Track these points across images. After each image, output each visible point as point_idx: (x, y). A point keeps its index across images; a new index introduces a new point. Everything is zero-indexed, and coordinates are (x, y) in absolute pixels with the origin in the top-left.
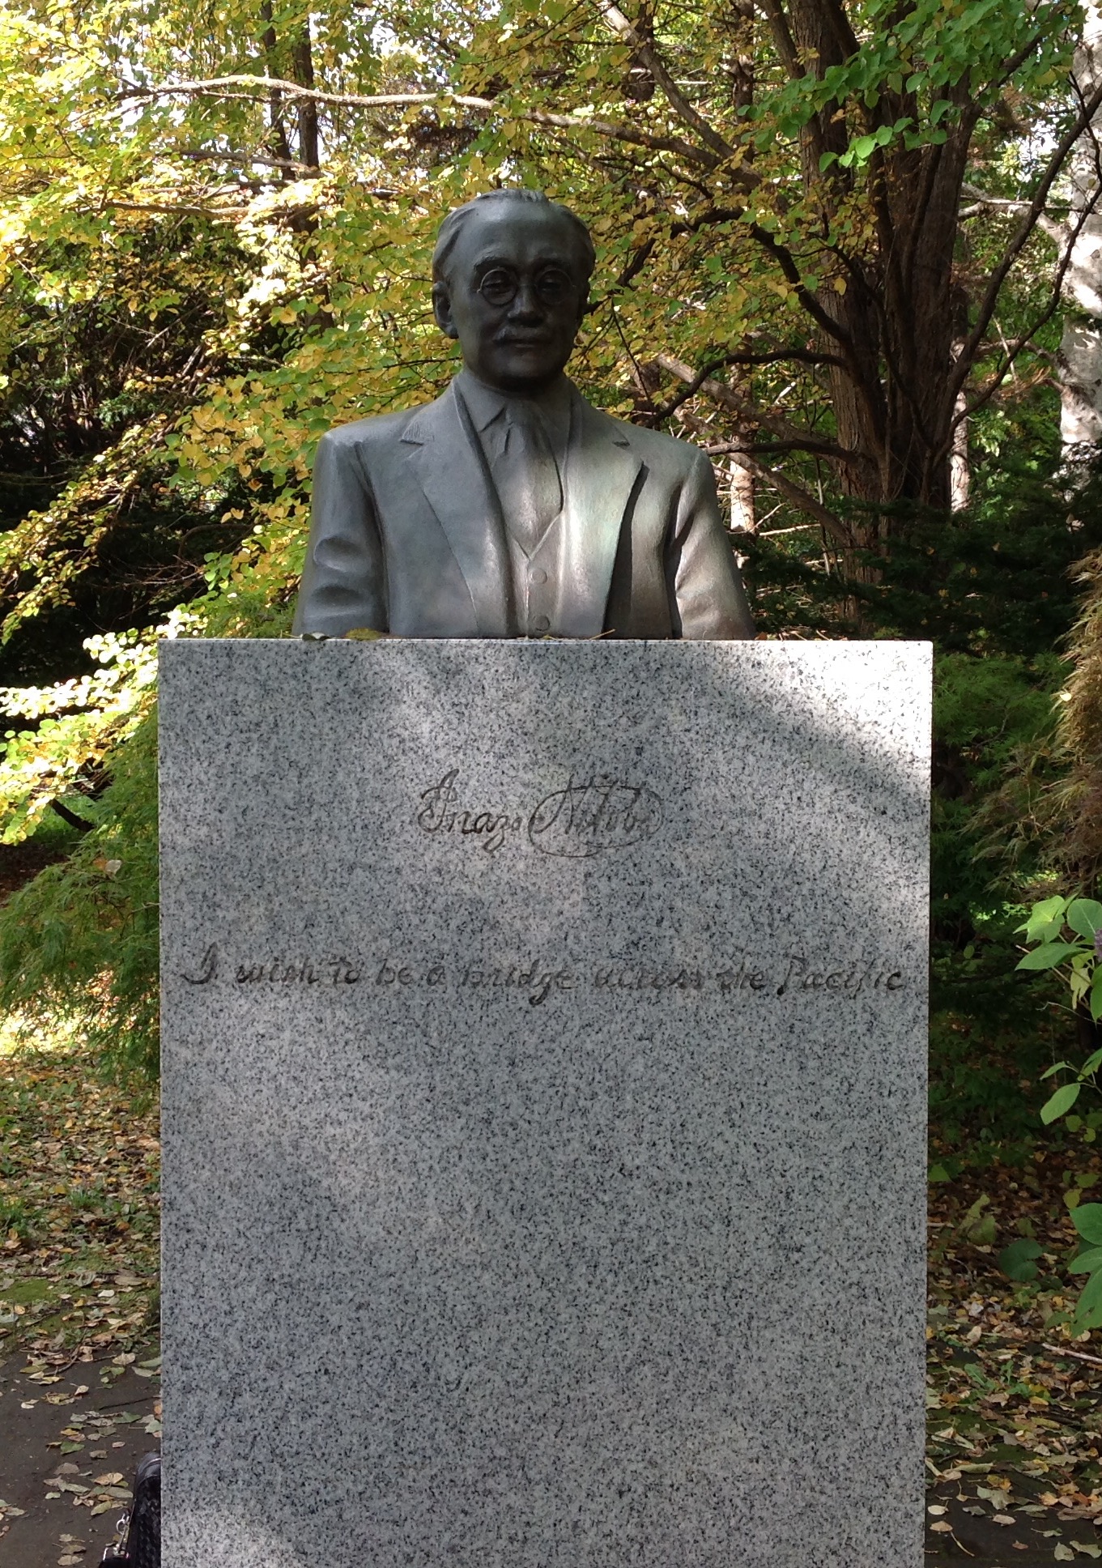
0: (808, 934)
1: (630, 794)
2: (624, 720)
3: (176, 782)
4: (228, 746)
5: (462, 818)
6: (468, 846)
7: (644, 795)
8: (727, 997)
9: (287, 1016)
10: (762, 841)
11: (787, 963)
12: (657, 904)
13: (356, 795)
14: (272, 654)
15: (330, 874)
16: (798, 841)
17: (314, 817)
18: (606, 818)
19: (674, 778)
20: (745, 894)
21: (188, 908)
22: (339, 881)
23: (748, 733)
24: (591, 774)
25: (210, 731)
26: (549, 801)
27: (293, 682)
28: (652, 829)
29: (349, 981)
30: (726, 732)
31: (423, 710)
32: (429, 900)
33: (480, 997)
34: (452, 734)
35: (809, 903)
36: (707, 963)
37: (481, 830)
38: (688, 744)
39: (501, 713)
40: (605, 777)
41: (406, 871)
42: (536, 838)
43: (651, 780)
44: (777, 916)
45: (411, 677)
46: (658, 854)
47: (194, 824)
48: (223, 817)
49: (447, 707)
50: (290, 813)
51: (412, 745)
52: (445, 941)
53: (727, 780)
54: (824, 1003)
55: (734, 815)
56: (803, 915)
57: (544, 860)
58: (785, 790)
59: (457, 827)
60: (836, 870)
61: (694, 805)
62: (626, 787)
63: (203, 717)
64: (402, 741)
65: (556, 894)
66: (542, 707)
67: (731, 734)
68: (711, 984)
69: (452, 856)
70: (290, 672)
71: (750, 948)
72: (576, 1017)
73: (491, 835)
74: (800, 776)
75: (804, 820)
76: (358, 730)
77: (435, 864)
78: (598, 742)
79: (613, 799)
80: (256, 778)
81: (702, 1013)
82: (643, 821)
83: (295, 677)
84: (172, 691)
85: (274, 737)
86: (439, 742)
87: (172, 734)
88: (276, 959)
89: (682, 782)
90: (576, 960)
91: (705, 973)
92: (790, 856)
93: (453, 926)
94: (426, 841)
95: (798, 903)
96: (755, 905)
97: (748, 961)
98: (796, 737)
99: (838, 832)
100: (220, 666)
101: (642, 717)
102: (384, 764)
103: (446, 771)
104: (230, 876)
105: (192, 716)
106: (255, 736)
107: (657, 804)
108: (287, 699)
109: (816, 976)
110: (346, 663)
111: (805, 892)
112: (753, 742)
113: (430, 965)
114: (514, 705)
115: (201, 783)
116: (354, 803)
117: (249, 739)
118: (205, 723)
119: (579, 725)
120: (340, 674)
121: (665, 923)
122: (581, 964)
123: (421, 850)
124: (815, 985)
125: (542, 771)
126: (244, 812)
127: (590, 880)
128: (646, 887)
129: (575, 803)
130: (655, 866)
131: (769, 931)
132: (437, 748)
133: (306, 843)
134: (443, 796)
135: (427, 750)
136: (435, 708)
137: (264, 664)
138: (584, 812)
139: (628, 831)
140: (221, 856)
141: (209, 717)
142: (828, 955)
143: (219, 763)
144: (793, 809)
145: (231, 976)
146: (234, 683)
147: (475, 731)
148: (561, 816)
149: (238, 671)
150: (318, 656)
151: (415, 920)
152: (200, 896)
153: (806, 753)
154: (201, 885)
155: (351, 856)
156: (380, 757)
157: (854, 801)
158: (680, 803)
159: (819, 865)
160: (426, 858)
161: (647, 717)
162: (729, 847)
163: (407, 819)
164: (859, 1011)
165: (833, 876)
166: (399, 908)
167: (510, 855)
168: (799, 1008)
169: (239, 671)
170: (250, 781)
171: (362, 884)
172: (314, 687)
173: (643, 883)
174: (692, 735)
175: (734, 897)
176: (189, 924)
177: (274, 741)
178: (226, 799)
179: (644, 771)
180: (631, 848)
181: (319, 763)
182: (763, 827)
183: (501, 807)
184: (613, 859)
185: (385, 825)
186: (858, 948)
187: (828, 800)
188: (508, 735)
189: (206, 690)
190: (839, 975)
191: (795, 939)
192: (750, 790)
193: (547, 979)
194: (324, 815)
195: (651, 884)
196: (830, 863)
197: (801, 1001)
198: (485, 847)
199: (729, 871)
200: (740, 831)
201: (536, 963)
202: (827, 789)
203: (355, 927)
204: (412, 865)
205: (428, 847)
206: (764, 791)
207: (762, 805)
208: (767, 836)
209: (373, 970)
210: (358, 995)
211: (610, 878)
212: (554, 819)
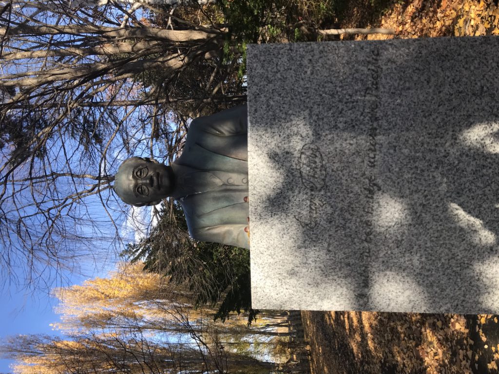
0: (356, 88)
1: (303, 156)
2: (277, 158)
4: (287, 289)
5: (312, 214)
6: (322, 212)
7: (304, 151)
8: (380, 118)
10: (321, 107)
11: (368, 96)
12: (344, 145)
15: (331, 258)
16: (321, 93)
17: (311, 262)
18: (312, 164)
19: (297, 140)
20: (341, 113)
22: (333, 255)
23: (281, 113)
24: (296, 170)
25: (282, 294)
26: (305, 184)
27: (265, 268)
28: (316, 148)
29: (369, 252)
30: (280, 121)
31: (274, 227)
32: (341, 225)
33: (377, 208)
34: (282, 217)
35: (345, 88)
36: (367, 126)
37: (316, 208)
38: (284, 135)
39: (274, 201)
40: (296, 164)
41: (331, 233)
42: (318, 189)
43: (298, 148)
44: (350, 100)
45: (262, 230)
46: (325, 146)
47: (313, 300)
48: (311, 291)
49: (273, 219)
50: (310, 270)
51: (286, 230)
52: (356, 220)
54: (383, 81)
55: (311, 118)
56: (349, 90)
57: (327, 186)
58: (302, 99)
59: (315, 216)
60: (332, 78)
61: (307, 132)
62: (300, 157)
63: (277, 296)
64: (284, 234)
65: (339, 182)
66: (272, 187)
67: (281, 119)
68: (375, 125)
69: (325, 218)
70: (261, 269)
71: (362, 110)
72: (386, 174)
73: (318, 204)
74: (297, 93)
75: (313, 91)
76: (281, 248)
77: (328, 223)
78: (284, 167)
79: (305, 162)
80: (298, 281)
81: (386, 128)
82: (313, 151)
83: (263, 268)
84: (269, 305)
86: (285, 221)
87: (283, 306)
88: (361, 276)
89: (299, 137)
90: (364, 174)
91: (371, 127)
92: (327, 96)
93: (350, 217)
94: (320, 226)
95: (345, 92)
96: (345, 109)
97: (366, 111)
98: (282, 95)
99: (318, 78)
100: (260, 290)
101: (275, 152)
102: (293, 240)
103: (294, 219)
104: (331, 290)
105: (277, 299)
106: (283, 280)
107: (307, 146)
108: (271, 270)
109: (373, 84)
110: (258, 251)
111: (340, 90)
112: (284, 111)
113: (365, 225)
114: (272, 196)
115: (299, 297)
116: (306, 250)
117: (285, 282)
118: (279, 296)
119: (279, 174)
120: (262, 253)
121: (352, 142)
122: (366, 173)
123: (323, 228)
124: (377, 84)
125: (295, 187)
126: (309, 285)
127: (335, 170)
128: (337, 149)
129: (306, 175)
130: (330, 147)
131: (355, 103)
132: (287, 222)
133: (320, 265)
134: (304, 220)
135: (288, 226)
136: (273, 223)
137: (259, 277)
138: (310, 172)
139: (316, 156)
140: (324, 292)
141: (277, 294)
142: (365, 80)
143: (293, 292)
144: (309, 95)
145: (366, 290)
146: (266, 286)
147: (281, 209)
148: (311, 180)
150: (256, 260)
151: (348, 230)
152: (338, 299)
153: (288, 91)
154: (334, 298)
155: (325, 251)
157: (306, 72)
158: (306, 138)
159: (330, 85)
160: (326, 226)
162: (323, 119)
163: (312, 233)
164: (387, 67)
165: (335, 79)
166: (343, 235)
167: (325, 198)
168: (385, 90)
169: (262, 285)
171: (335, 247)
172: (266, 262)
173: (336, 151)
175: (342, 117)
177: (285, 274)
178: (305, 290)
179: (295, 151)
180: (323, 155)
182: (316, 107)
183: (308, 201)
184: (327, 161)
185: (314, 240)
186: (363, 68)
187: (306, 82)
188: (282, 199)
189: (268, 295)
190: (373, 75)
191: (358, 93)
193: (371, 185)
194: (310, 260)
195: (336, 148)
196: (329, 80)
197: (382, 90)
198: (322, 206)
199: (332, 119)
200: (317, 115)
201: (365, 189)
202: (302, 82)
203: (350, 250)
204: (328, 231)
205: (322, 226)
206: (302, 107)
207: (307, 107)
208: (319, 105)
209: (366, 244)
210: (375, 249)
211: (334, 163)
212: (312, 182)
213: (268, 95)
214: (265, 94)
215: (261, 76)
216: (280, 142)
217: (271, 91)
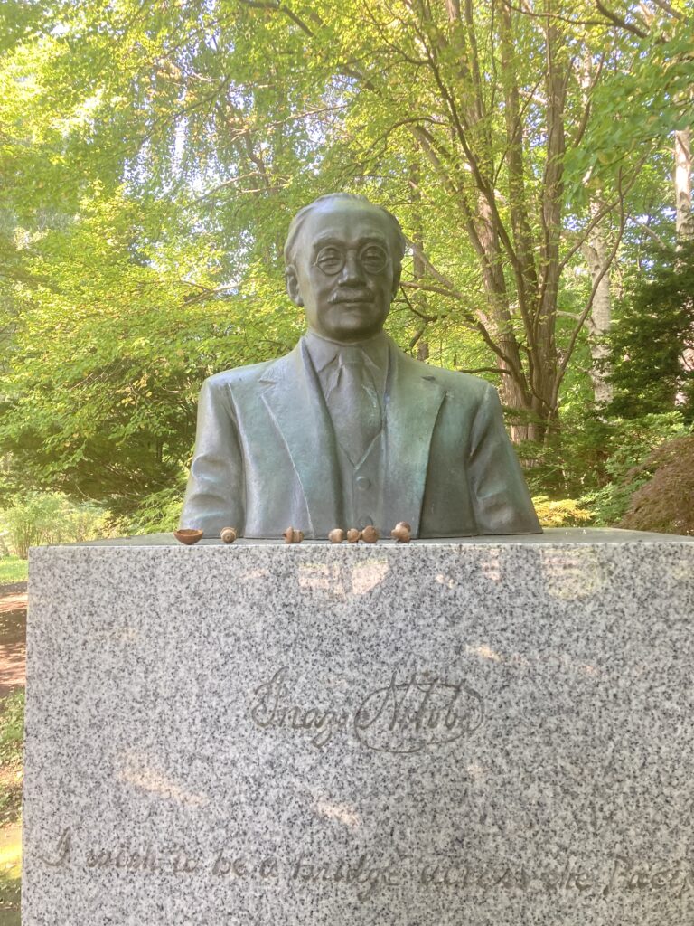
0: (632, 832)
1: (450, 692)
2: (442, 620)
3: (40, 675)
4: (85, 643)
5: (292, 714)
6: (298, 741)
7: (464, 693)
8: (554, 898)
9: (132, 901)
10: (580, 738)
11: (611, 862)
12: (480, 801)
13: (196, 690)
14: (124, 560)
15: (172, 764)
16: (617, 738)
17: (158, 710)
18: (428, 714)
19: (492, 676)
20: (566, 792)
21: (47, 793)
22: (180, 771)
23: (563, 631)
24: (412, 672)
25: (70, 630)
26: (373, 698)
27: (142, 585)
28: (472, 726)
29: (188, 870)
30: (541, 631)
31: (257, 611)
32: (262, 792)
33: (310, 891)
34: (283, 633)
35: (631, 801)
36: (532, 863)
37: (309, 725)
38: (505, 643)
39: (328, 613)
40: (426, 674)
41: (241, 764)
42: (361, 732)
43: (469, 677)
44: (600, 815)
45: (246, 579)
46: (479, 751)
47: (54, 714)
48: (80, 708)
49: (278, 607)
50: (137, 706)
51: (246, 643)
52: (277, 833)
53: (544, 678)
54: (650, 903)
55: (552, 712)
56: (626, 814)
57: (369, 755)
58: (601, 688)
59: (287, 722)
60: (655, 767)
61: (513, 703)
62: (447, 686)
63: (64, 617)
64: (238, 640)
65: (381, 789)
66: (365, 607)
67: (546, 632)
68: (536, 884)
69: (283, 750)
70: (139, 576)
71: (574, 848)
72: (404, 915)
73: (319, 730)
74: (615, 674)
75: (621, 716)
76: (198, 629)
77: (267, 757)
78: (419, 641)
79: (434, 696)
80: (108, 673)
81: (528, 914)
82: (464, 718)
83: (143, 580)
84: (40, 593)
85: (125, 635)
86: (271, 641)
87: (38, 632)
88: (122, 846)
89: (500, 681)
90: (402, 857)
91: (530, 873)
92: (609, 753)
93: (284, 819)
94: (259, 735)
95: (620, 801)
96: (577, 804)
97: (573, 859)
98: (609, 635)
99: (655, 729)
100: (80, 571)
101: (460, 617)
102: (221, 661)
103: (277, 667)
104: (84, 763)
105: (55, 616)
106: (108, 634)
107: (477, 702)
108: (136, 600)
109: (642, 875)
110: (188, 567)
111: (626, 790)
112: (568, 640)
113: (263, 857)
114: (340, 606)
115: (61, 677)
116: (194, 698)
117: (103, 637)
118: (66, 622)
119: (400, 625)
120: (183, 577)
121: (489, 821)
122: (407, 861)
123: (254, 744)
124: (641, 885)
125: (366, 669)
126: (97, 705)
127: (414, 776)
128: (468, 783)
129: (399, 700)
130: (476, 763)
131: (591, 829)
132: (269, 646)
133: (151, 735)
134: (275, 692)
135: (260, 648)
136: (267, 608)
137: (117, 569)
138: (406, 709)
139: (449, 727)
140: (76, 745)
141: (69, 616)
142: (653, 854)
143: (76, 658)
144: (610, 706)
145: (82, 860)
146: (91, 587)
147: (304, 630)
148: (385, 713)
149: (94, 576)
150: (164, 561)
151: (249, 812)
152: (57, 783)
153: (619, 651)
154: (59, 771)
155: (190, 748)
156: (218, 655)
157: (669, 698)
158: (499, 700)
159: (638, 762)
160: (259, 752)
161: (464, 617)
162: (549, 744)
163: (241, 713)
164: (684, 910)
165: (653, 774)
166: (235, 799)
167: (337, 750)
168: (626, 909)
169: (96, 576)
170: (103, 675)
171: (201, 775)
172: (160, 589)
173: (465, 779)
174: (508, 634)
175: (556, 794)
176: (48, 808)
177: (124, 639)
178: (81, 692)
179: (463, 669)
180: (453, 745)
181: (163, 660)
182: (580, 724)
183: (328, 703)
184: (436, 755)
185: (222, 719)
186: (681, 847)
187: (643, 697)
188: (334, 634)
189: (67, 593)
190: (664, 874)
191: (619, 838)
192: (566, 688)
193: (375, 875)
194: (167, 708)
195: (473, 781)
196: (649, 760)
197: (627, 901)
198: (313, 742)
199: (549, 768)
200: (558, 728)
201: (363, 857)
202: (643, 686)
203: (194, 817)
204: (246, 758)
205: (261, 741)
206: (580, 688)
207: (579, 702)
208: (585, 733)
209: (210, 860)
210: (196, 885)
211: (433, 774)
212: (378, 716)
213: (609, 597)
214: (612, 590)
215: (656, 581)
216: (486, 632)
217: (620, 605)
